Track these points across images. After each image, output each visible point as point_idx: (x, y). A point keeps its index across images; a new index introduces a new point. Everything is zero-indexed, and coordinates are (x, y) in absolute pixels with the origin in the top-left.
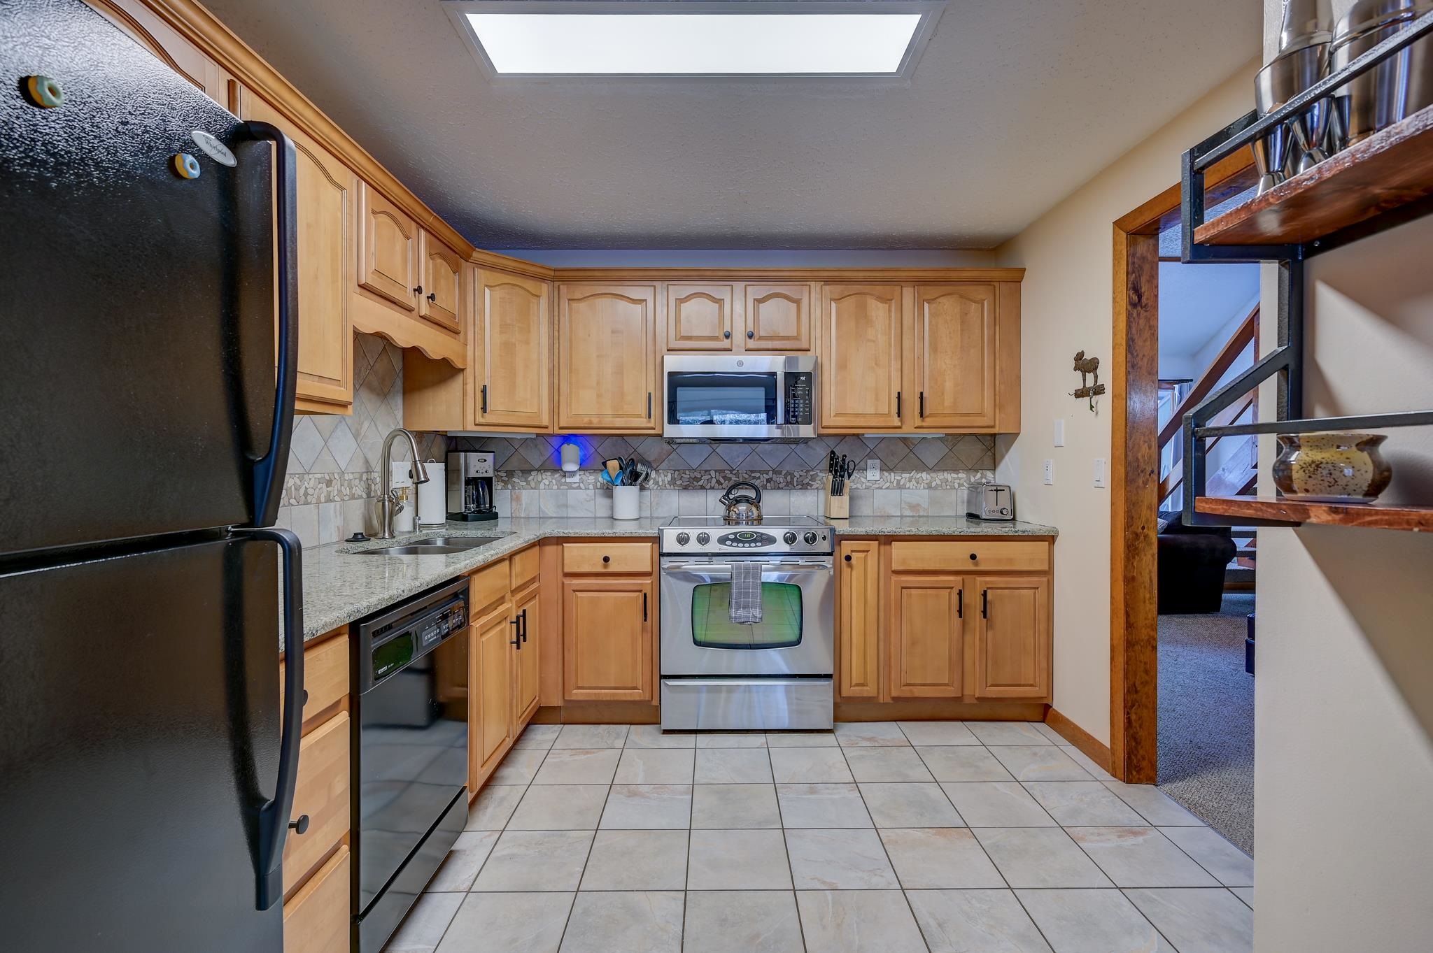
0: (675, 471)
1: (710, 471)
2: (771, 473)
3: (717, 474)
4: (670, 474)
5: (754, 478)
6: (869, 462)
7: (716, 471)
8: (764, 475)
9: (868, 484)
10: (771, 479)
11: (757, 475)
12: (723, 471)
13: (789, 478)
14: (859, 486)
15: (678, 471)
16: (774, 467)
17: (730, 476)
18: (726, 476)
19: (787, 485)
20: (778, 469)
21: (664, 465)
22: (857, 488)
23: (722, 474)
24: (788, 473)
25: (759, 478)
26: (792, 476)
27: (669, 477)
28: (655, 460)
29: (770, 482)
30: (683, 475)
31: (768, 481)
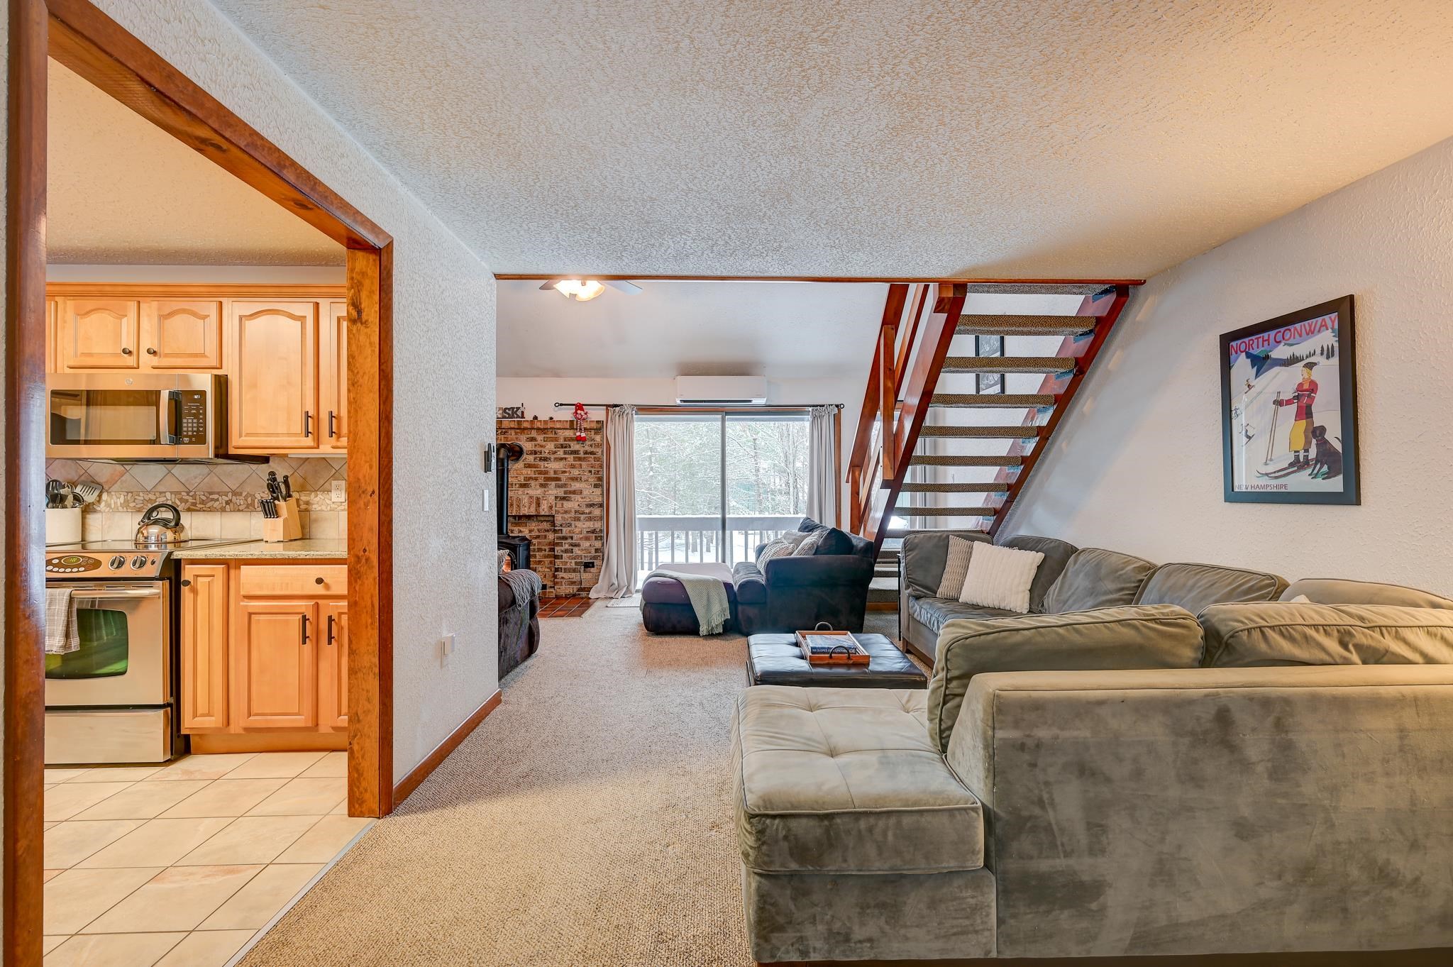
0: (128, 493)
1: (165, 492)
2: (230, 494)
3: (173, 496)
4: (122, 496)
5: (212, 500)
6: (334, 483)
7: (171, 493)
8: (223, 497)
9: (333, 506)
10: (231, 500)
11: (215, 496)
12: (179, 493)
13: (249, 499)
14: (324, 508)
15: (132, 493)
16: (234, 488)
17: (187, 497)
18: (182, 498)
19: (247, 507)
20: (238, 490)
21: (116, 487)
22: (322, 510)
23: (179, 496)
24: (248, 495)
25: (217, 500)
26: (253, 496)
27: (122, 500)
28: (107, 482)
29: (229, 504)
30: (137, 497)
31: (227, 503)
